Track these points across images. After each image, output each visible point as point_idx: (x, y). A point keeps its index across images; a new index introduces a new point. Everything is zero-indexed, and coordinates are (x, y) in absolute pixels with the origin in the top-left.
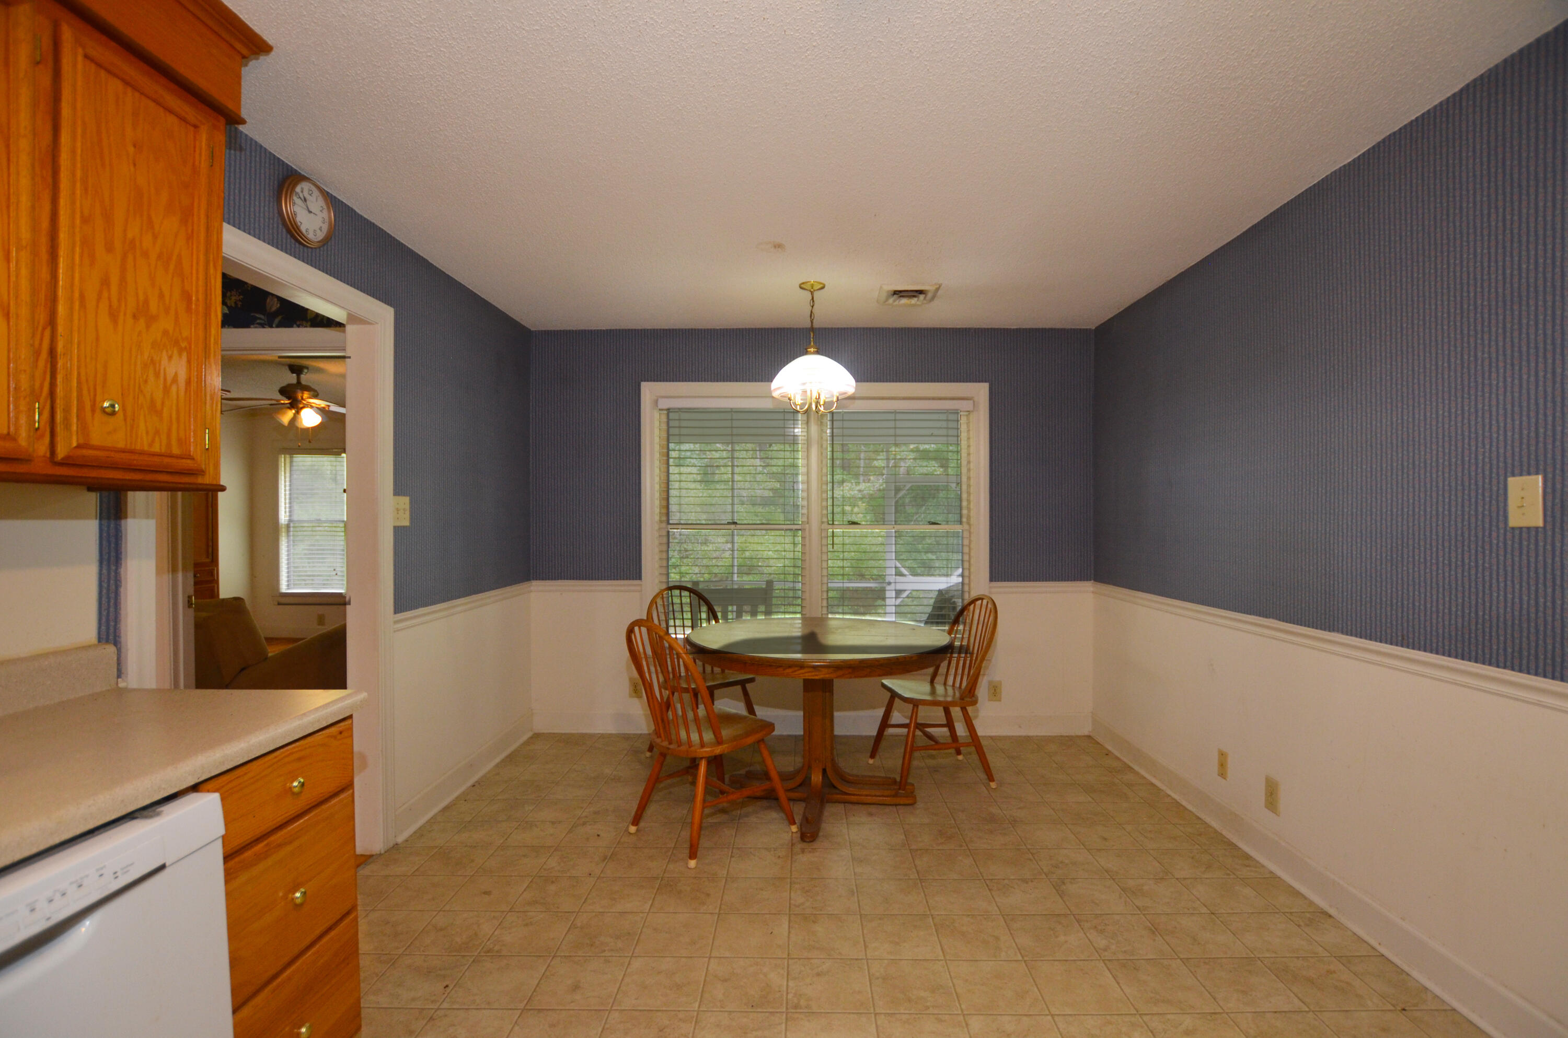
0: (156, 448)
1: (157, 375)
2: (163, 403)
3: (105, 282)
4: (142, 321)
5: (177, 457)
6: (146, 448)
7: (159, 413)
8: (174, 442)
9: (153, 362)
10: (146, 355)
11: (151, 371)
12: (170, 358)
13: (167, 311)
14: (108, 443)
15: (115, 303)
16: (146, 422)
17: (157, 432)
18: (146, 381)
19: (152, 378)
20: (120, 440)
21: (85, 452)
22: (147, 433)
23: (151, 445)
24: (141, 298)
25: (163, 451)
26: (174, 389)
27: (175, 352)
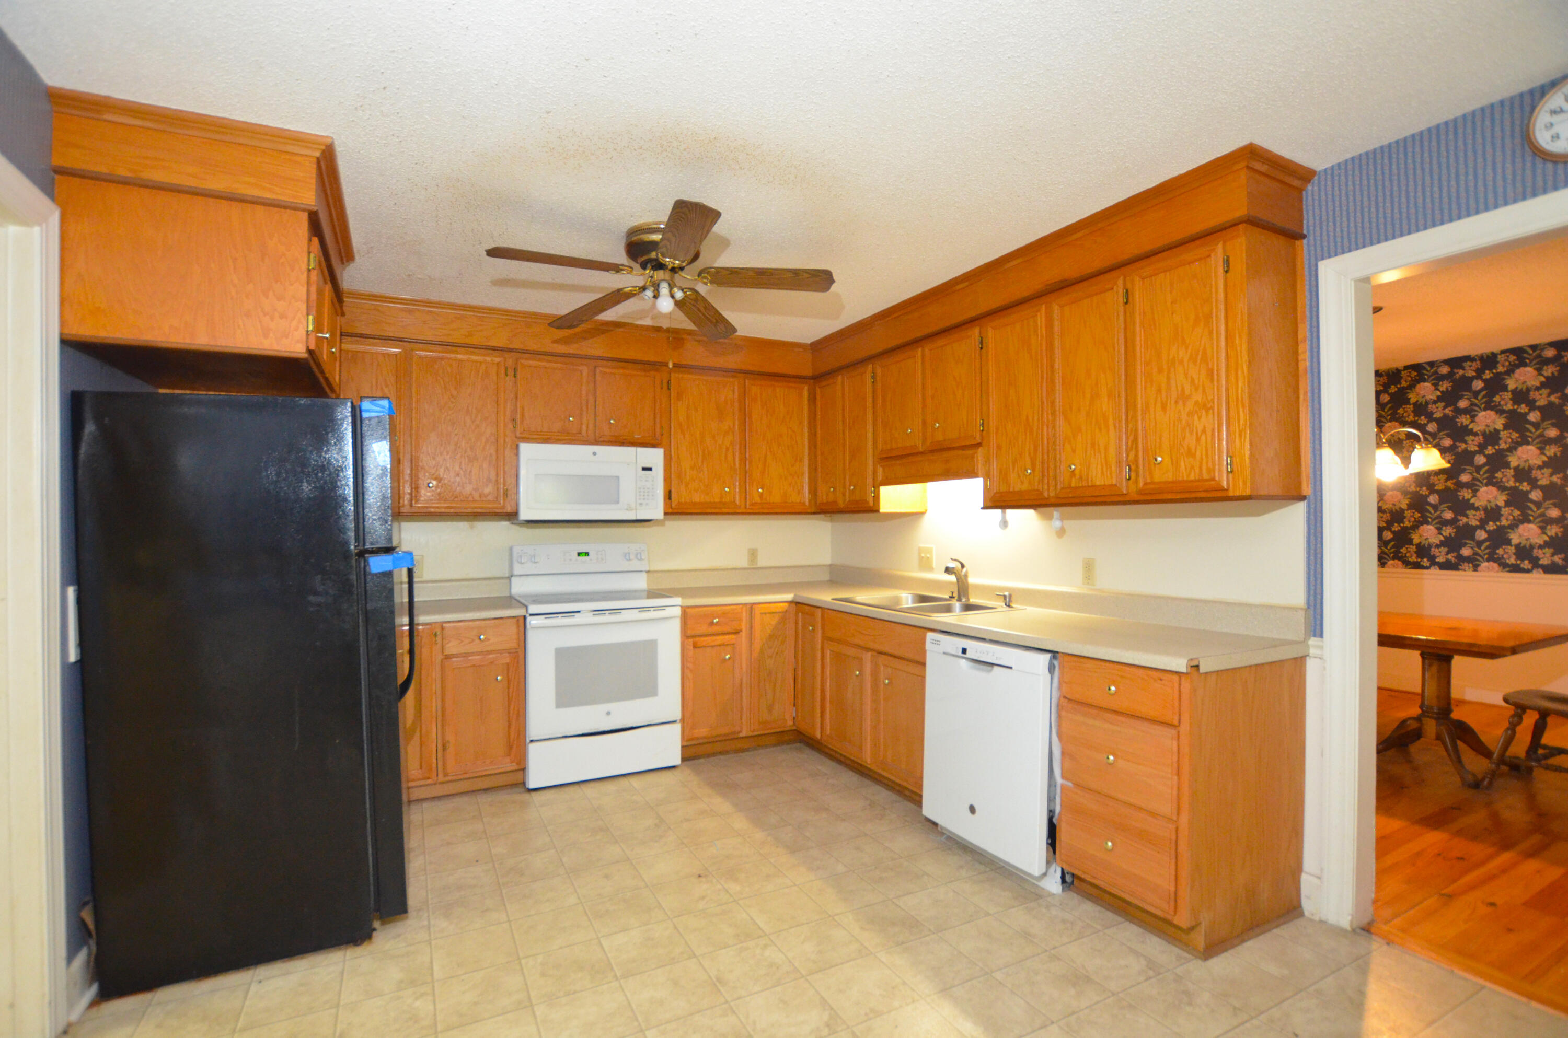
0: (1192, 477)
1: (1191, 432)
2: (1196, 449)
3: (1159, 391)
4: (1181, 403)
5: (1207, 480)
6: (1185, 478)
7: (1194, 456)
8: (1204, 472)
9: (1188, 425)
10: (1184, 422)
11: (1187, 430)
12: (1200, 418)
13: (1197, 389)
14: (1163, 479)
15: (1164, 399)
16: (1185, 462)
17: (1192, 467)
18: (1184, 438)
19: (1188, 434)
20: (1170, 477)
21: (1148, 487)
22: (1186, 468)
23: (1188, 476)
24: (1180, 389)
25: (1197, 478)
26: (1203, 438)
27: (1204, 413)
